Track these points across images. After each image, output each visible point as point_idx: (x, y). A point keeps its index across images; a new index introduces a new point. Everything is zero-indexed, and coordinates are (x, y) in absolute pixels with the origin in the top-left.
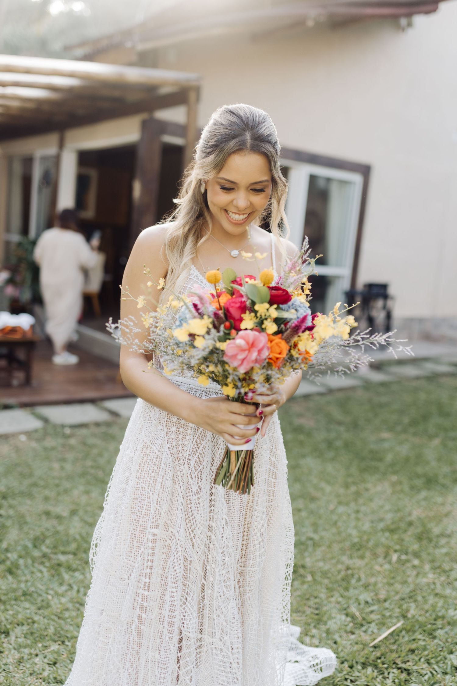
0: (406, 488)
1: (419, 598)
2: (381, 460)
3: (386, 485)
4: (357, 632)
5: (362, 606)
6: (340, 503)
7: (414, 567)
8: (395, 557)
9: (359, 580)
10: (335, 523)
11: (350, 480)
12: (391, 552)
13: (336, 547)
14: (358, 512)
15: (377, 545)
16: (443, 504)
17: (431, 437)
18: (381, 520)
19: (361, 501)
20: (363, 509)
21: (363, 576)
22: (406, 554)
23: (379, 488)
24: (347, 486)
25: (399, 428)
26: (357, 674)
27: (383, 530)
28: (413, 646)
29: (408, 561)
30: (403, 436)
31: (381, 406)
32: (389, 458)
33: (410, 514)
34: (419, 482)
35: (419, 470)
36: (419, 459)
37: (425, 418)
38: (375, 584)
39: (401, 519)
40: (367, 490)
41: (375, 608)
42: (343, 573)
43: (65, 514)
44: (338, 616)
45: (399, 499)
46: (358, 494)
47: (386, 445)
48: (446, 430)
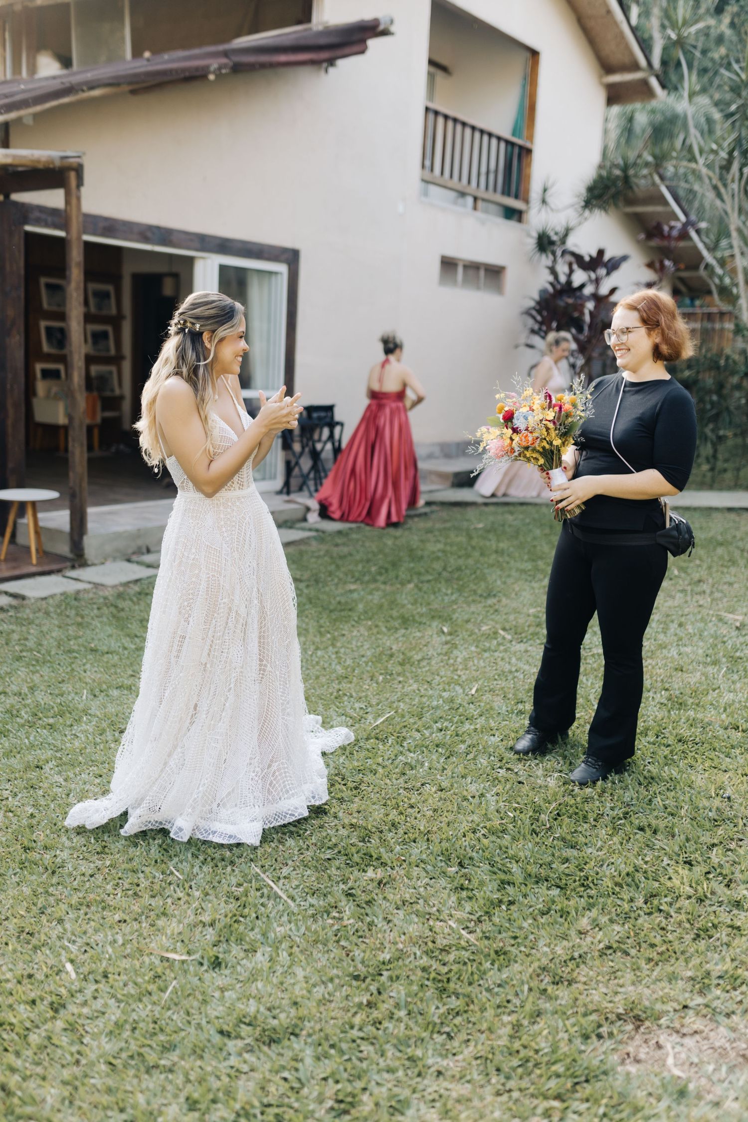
0: (384, 629)
1: (407, 700)
2: (350, 610)
3: (362, 629)
4: (357, 725)
5: (358, 710)
6: (317, 649)
7: (400, 682)
8: (381, 678)
9: (351, 696)
10: (318, 663)
11: (322, 630)
12: (377, 674)
13: (323, 680)
14: (337, 653)
15: (363, 673)
16: (423, 637)
17: (403, 584)
18: (363, 656)
19: (339, 644)
20: (342, 650)
21: (354, 694)
22: (391, 674)
23: (355, 633)
24: (321, 634)
25: (366, 578)
26: (362, 744)
27: (367, 663)
28: (405, 724)
29: (394, 679)
30: (372, 586)
31: (342, 557)
32: (361, 607)
33: (391, 649)
34: (396, 624)
35: (395, 613)
36: (393, 603)
37: (394, 565)
38: (366, 696)
39: (382, 653)
40: (344, 635)
41: (369, 709)
42: (335, 694)
43: (25, 690)
44: (339, 719)
45: (376, 639)
46: (334, 639)
47: (355, 596)
48: (419, 574)
